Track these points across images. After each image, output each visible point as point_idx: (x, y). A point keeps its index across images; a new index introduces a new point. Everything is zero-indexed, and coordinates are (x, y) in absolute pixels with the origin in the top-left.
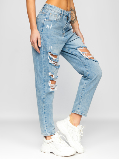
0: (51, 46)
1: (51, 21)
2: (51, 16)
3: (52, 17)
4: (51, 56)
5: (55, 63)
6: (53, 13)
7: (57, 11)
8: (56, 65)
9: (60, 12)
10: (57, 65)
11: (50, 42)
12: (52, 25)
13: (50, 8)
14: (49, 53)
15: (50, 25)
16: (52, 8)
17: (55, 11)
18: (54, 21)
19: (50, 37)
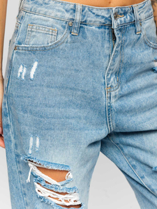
0: (35, 140)
1: (33, 51)
2: (34, 33)
3: (34, 36)
4: (38, 173)
5: (61, 197)
6: (39, 22)
7: (53, 15)
8: (63, 203)
9: (68, 16)
10: (68, 204)
11: (30, 126)
12: (36, 64)
13: (30, 6)
14: (30, 164)
15: (29, 67)
16: (35, 6)
17: (45, 15)
18: (44, 49)
19: (30, 108)
